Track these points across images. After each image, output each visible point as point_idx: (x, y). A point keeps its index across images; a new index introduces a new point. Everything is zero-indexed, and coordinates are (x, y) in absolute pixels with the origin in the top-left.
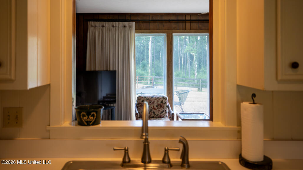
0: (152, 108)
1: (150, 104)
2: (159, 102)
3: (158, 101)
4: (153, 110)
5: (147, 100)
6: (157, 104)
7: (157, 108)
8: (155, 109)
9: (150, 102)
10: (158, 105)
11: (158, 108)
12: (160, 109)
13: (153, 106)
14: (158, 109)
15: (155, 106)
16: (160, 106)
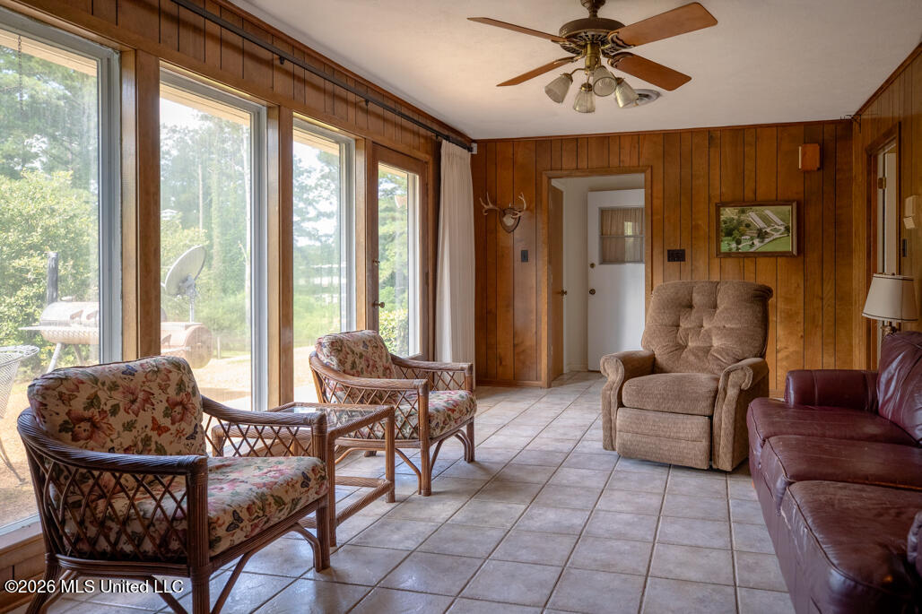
0: (150, 426)
1: (135, 407)
2: (172, 391)
3: (163, 388)
4: (154, 435)
5: (110, 389)
6: (164, 401)
7: (166, 422)
8: (160, 429)
9: (131, 397)
10: (173, 405)
11: (173, 423)
12: (183, 425)
13: (153, 417)
14: (173, 428)
15: (159, 414)
16: (178, 409)
